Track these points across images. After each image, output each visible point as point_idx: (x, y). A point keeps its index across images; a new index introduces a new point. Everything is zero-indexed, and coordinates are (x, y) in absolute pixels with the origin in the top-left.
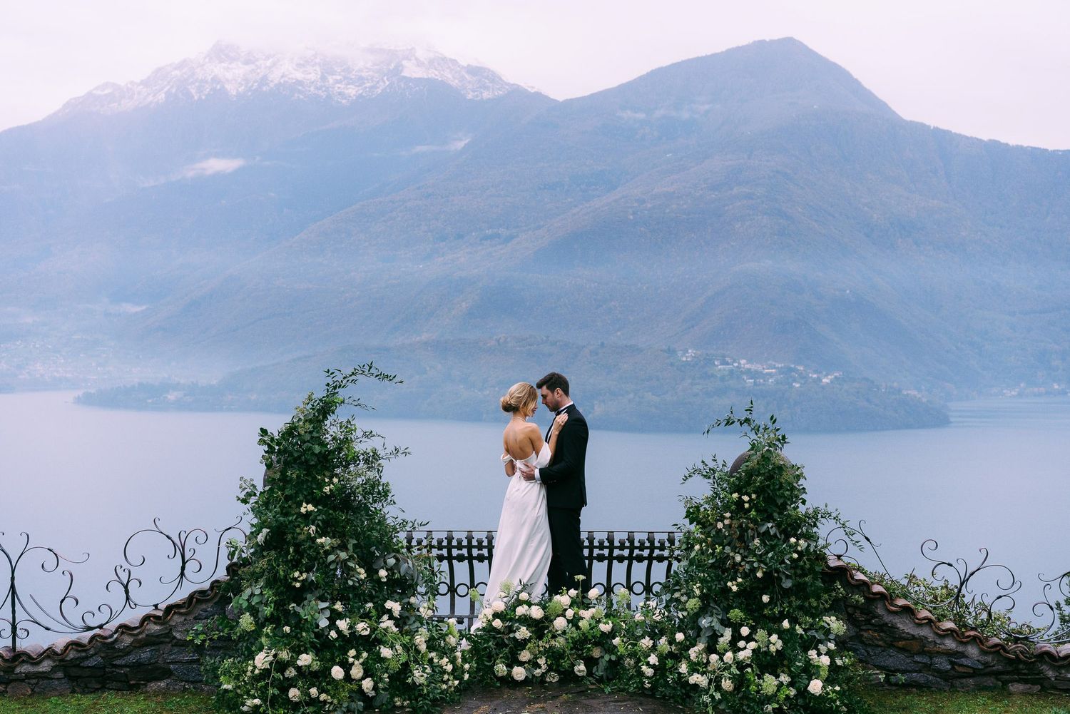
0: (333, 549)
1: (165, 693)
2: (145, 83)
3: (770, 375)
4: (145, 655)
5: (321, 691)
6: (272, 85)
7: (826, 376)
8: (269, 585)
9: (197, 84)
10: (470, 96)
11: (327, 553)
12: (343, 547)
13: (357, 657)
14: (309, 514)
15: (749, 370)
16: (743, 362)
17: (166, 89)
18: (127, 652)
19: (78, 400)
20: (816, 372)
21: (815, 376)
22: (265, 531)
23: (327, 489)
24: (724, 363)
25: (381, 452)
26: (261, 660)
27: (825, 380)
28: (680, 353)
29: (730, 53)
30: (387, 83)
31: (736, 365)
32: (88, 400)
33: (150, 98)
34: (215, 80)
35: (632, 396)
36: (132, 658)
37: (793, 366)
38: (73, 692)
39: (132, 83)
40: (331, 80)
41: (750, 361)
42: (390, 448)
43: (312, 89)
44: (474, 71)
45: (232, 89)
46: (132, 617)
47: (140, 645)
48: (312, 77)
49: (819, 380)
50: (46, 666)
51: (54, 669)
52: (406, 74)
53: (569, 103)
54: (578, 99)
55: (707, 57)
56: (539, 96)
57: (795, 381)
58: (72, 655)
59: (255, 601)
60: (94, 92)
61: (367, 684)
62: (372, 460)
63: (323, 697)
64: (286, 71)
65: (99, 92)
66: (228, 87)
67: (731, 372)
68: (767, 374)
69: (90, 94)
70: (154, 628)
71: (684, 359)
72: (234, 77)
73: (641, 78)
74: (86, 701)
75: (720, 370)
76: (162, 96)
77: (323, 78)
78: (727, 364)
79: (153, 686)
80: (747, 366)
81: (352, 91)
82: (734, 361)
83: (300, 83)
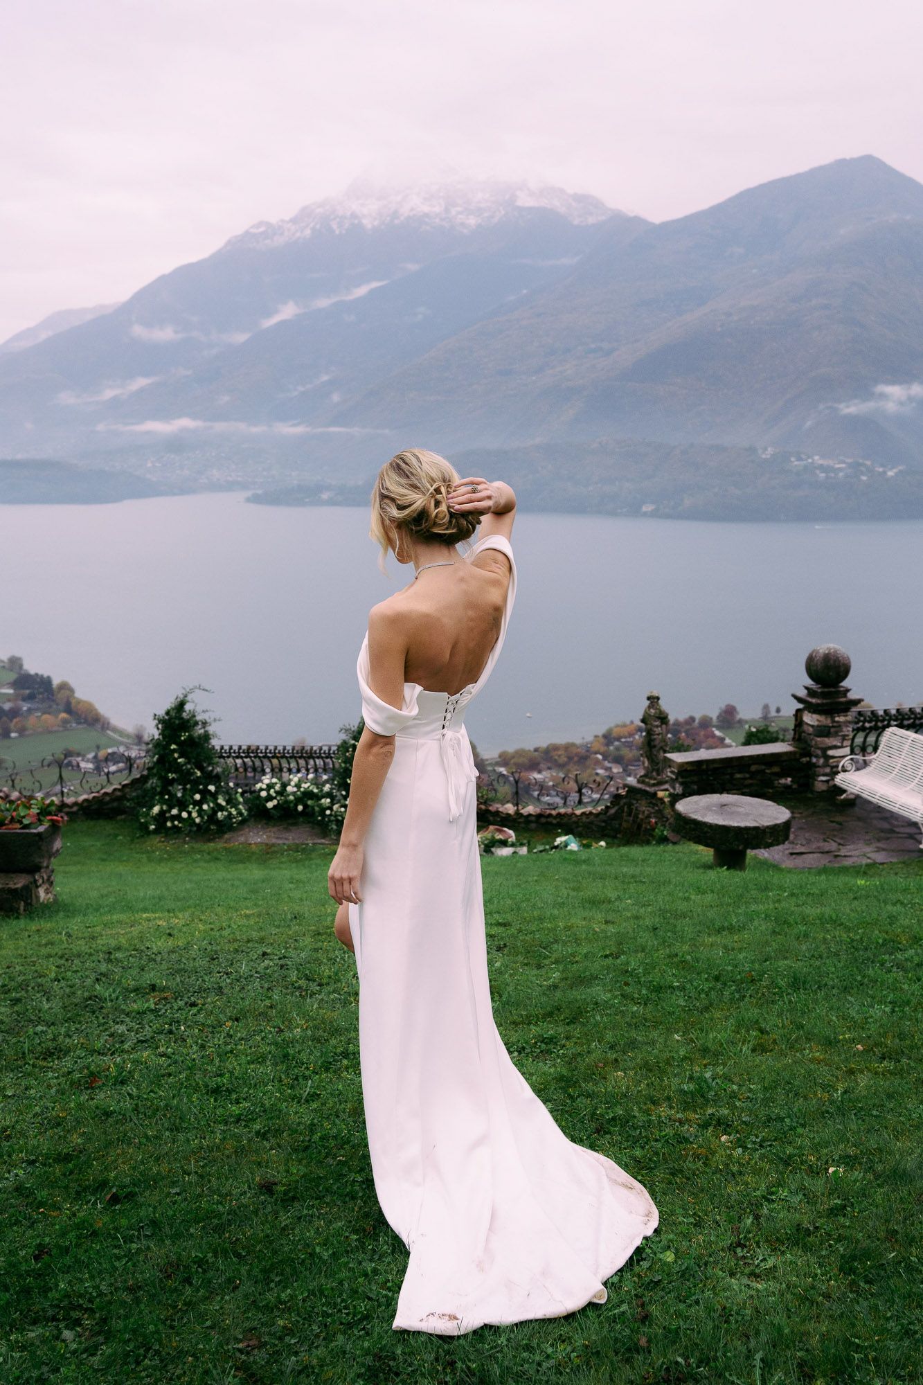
0: (185, 764)
1: (124, 821)
2: (294, 221)
3: (840, 469)
4: (115, 804)
5: (179, 822)
6: (402, 218)
7: (891, 469)
8: (159, 779)
9: (338, 220)
10: (576, 222)
11: (183, 765)
12: (189, 763)
13: (194, 808)
14: (174, 749)
15: (822, 465)
16: (816, 458)
17: (312, 225)
18: (107, 803)
19: (248, 500)
20: (882, 466)
21: (881, 470)
22: (157, 756)
23: (183, 738)
24: (799, 459)
25: (208, 721)
26: (156, 809)
27: (890, 473)
28: (760, 451)
29: (813, 172)
30: (503, 212)
31: (810, 460)
32: (256, 499)
33: (298, 234)
34: (354, 216)
35: (716, 490)
36: (110, 806)
37: (861, 461)
38: (87, 819)
39: (282, 221)
40: (453, 211)
41: (823, 456)
42: (212, 719)
43: (437, 220)
44: (581, 198)
45: (368, 223)
46: (109, 790)
47: (113, 800)
48: (437, 209)
49: (885, 472)
50: (75, 809)
51: (79, 810)
52: (519, 203)
53: (665, 225)
54: (673, 222)
55: (791, 177)
56: (637, 221)
57: (862, 473)
58: (85, 804)
59: (154, 785)
60: (252, 230)
61: (198, 820)
62: (205, 724)
63: (180, 825)
64: (415, 205)
65: (254, 231)
66: (364, 221)
67: (806, 467)
68: (839, 468)
69: (247, 232)
70: (118, 793)
71: (764, 456)
72: (369, 212)
73: (731, 200)
74: (92, 823)
75: (796, 465)
76: (308, 232)
77: (447, 210)
78: (802, 460)
79: (119, 818)
80: (821, 462)
81: (472, 221)
82: (809, 457)
83: (427, 215)
